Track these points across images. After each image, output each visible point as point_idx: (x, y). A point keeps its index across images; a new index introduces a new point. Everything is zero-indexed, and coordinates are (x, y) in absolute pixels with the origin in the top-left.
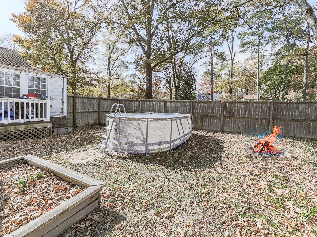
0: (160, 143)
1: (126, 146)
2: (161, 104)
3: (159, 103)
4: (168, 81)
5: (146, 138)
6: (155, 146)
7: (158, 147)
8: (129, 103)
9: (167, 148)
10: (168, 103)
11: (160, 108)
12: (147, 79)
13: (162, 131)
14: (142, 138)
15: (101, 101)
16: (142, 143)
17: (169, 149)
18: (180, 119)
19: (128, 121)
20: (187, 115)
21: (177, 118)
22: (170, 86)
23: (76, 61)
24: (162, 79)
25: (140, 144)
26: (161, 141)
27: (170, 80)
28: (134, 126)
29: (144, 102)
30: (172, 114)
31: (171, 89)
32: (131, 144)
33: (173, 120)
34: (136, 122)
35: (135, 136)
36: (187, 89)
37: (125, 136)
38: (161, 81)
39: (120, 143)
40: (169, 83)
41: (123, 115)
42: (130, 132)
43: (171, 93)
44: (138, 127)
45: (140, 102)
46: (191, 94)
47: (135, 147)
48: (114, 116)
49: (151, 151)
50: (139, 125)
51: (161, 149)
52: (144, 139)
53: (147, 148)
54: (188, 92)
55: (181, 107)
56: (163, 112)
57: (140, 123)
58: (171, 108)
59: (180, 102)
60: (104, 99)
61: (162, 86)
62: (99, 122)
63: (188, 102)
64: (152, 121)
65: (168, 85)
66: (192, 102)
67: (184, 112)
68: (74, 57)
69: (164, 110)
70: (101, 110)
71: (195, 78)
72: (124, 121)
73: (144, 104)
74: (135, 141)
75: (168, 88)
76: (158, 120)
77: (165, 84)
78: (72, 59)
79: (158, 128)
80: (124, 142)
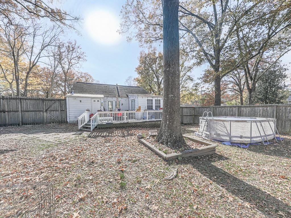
0: (241, 137)
1: (215, 136)
2: (235, 109)
3: (231, 108)
4: (237, 83)
5: (229, 132)
6: (237, 138)
7: (239, 139)
8: (202, 109)
9: (248, 141)
10: (242, 108)
11: (233, 112)
12: (215, 88)
13: (243, 129)
14: (226, 132)
15: (183, 109)
16: (227, 135)
17: (249, 142)
18: (260, 122)
19: (216, 122)
20: (269, 118)
21: (257, 121)
22: (240, 89)
23: (160, 84)
24: (228, 82)
25: (225, 135)
26: (242, 136)
27: (240, 82)
28: (220, 125)
29: (216, 108)
30: (249, 118)
31: (241, 91)
32: (219, 135)
33: (253, 122)
34: (222, 122)
35: (221, 130)
36: (267, 89)
37: (214, 130)
38: (227, 85)
39: (211, 134)
40: (238, 85)
41: (211, 118)
42: (218, 128)
43: (241, 95)
44: (224, 125)
45: (212, 108)
46: (275, 94)
47: (222, 137)
48: (206, 118)
49: (234, 141)
50: (224, 124)
51: (242, 141)
52: (228, 132)
53: (230, 138)
54: (270, 92)
55: (260, 112)
56: (237, 115)
57: (225, 123)
58: (246, 112)
59: (258, 106)
60: (185, 108)
61: (229, 90)
62: (182, 122)
63: (269, 106)
64: (234, 122)
65: (237, 87)
66: (276, 107)
67: (263, 116)
68: (159, 81)
69: (238, 114)
70: (183, 115)
71: (284, 73)
72: (212, 121)
73: (216, 110)
74: (221, 133)
75: (237, 91)
76: (239, 121)
77: (233, 87)
78: (158, 84)
79: (239, 127)
80: (213, 133)
